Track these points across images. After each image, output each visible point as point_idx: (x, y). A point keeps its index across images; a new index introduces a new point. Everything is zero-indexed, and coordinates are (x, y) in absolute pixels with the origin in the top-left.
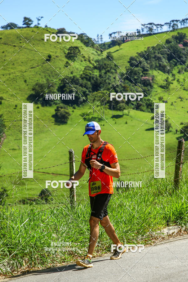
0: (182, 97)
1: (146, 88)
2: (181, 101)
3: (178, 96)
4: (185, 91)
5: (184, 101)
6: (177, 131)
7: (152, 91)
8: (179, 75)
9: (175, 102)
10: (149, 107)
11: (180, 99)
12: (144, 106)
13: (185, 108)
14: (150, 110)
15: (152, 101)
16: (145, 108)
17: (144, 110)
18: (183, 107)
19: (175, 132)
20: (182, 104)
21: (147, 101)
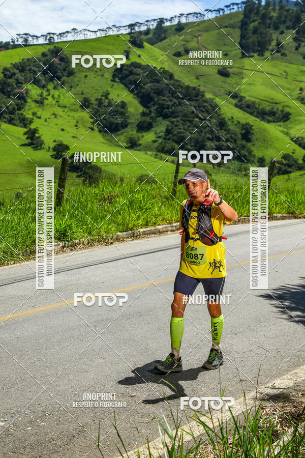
0: (56, 113)
1: (19, 101)
2: (55, 117)
3: (52, 112)
4: (59, 108)
5: (58, 117)
6: (49, 148)
7: (25, 105)
8: (54, 91)
9: (49, 118)
10: (22, 121)
11: (54, 116)
12: (16, 120)
13: (58, 125)
14: (22, 125)
15: (25, 115)
16: (18, 122)
17: (16, 124)
18: (56, 124)
19: (48, 149)
20: (56, 121)
21: (20, 115)
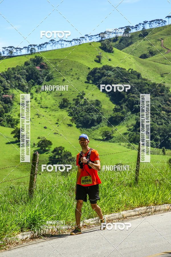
0: (39, 114)
1: (6, 105)
2: (38, 117)
3: (35, 113)
4: (42, 108)
5: (41, 117)
6: (34, 144)
7: (12, 108)
8: (37, 95)
9: (33, 118)
10: (10, 122)
11: (38, 116)
12: (4, 121)
13: (41, 124)
14: (10, 125)
15: (12, 117)
16: (5, 124)
17: (5, 125)
18: (40, 123)
19: (33, 145)
20: (39, 120)
21: (7, 117)
